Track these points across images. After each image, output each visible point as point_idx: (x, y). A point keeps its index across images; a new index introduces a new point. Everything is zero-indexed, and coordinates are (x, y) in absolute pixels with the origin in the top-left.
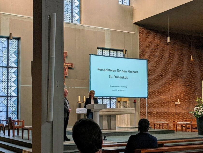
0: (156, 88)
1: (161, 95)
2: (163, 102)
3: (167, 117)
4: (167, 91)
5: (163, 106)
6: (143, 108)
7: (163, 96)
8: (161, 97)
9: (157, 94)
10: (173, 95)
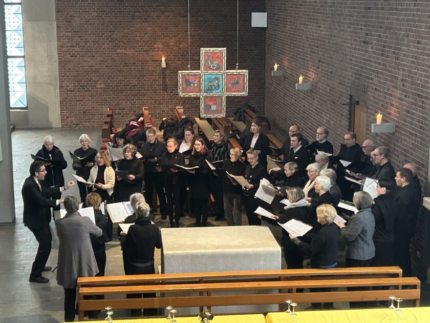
0: (106, 32)
1: (120, 46)
2: (127, 64)
3: (137, 95)
4: (136, 36)
5: (124, 71)
6: (68, 77)
7: (125, 49)
8: (119, 51)
9: (108, 44)
10: (156, 46)
